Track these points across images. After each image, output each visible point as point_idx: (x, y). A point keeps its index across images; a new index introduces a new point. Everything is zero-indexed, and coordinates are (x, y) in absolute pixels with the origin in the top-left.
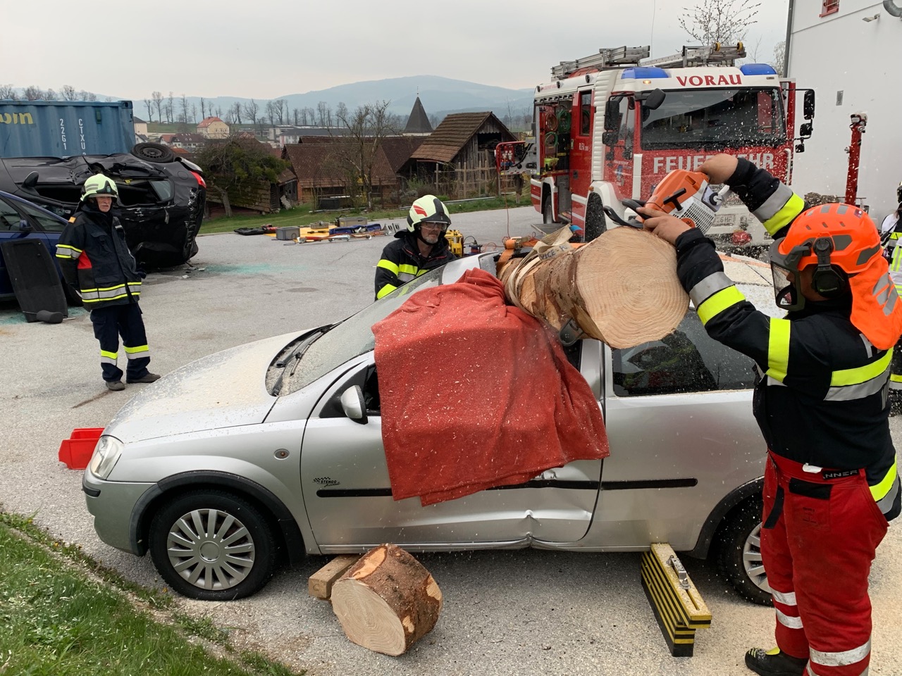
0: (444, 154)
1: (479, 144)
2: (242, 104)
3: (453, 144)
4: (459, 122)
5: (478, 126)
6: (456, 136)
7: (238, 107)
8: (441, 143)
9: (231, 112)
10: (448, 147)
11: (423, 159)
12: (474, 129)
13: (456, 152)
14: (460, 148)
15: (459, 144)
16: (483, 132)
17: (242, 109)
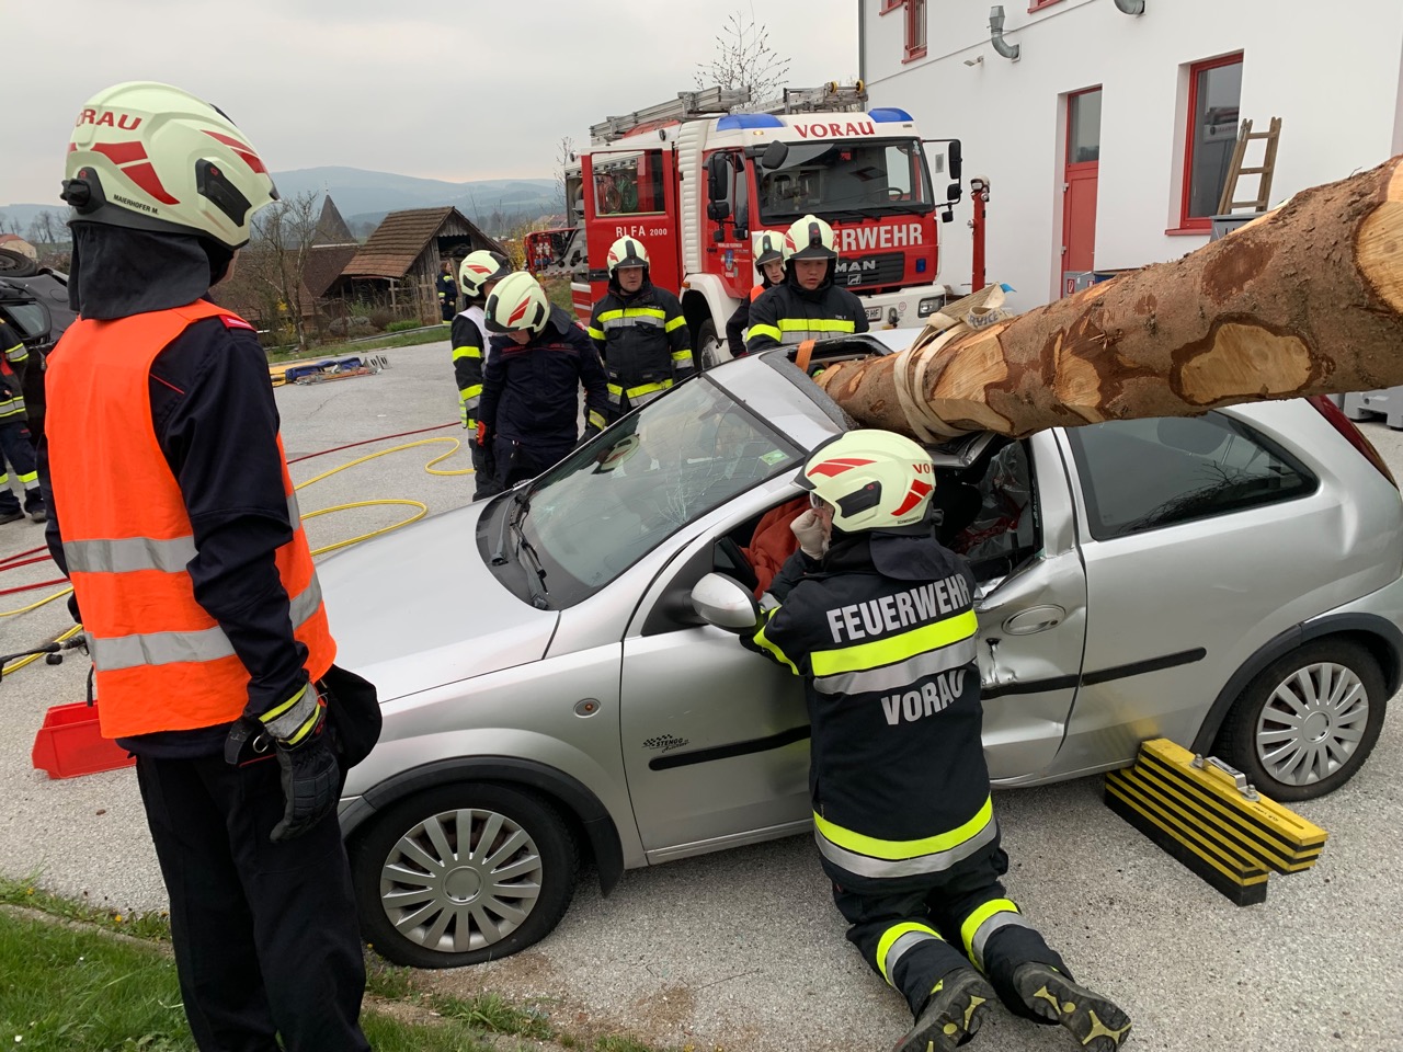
0: (392, 267)
1: (441, 251)
2: (53, 213)
3: (403, 252)
4: (407, 222)
5: (437, 226)
6: (407, 241)
7: (47, 218)
8: (385, 252)
9: (36, 226)
10: (396, 257)
11: (361, 275)
12: (431, 231)
13: (410, 263)
14: (414, 257)
15: (412, 252)
16: (445, 234)
17: (54, 221)
